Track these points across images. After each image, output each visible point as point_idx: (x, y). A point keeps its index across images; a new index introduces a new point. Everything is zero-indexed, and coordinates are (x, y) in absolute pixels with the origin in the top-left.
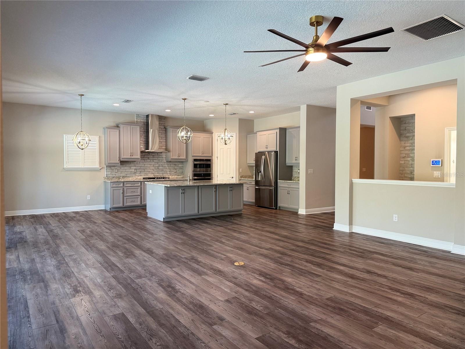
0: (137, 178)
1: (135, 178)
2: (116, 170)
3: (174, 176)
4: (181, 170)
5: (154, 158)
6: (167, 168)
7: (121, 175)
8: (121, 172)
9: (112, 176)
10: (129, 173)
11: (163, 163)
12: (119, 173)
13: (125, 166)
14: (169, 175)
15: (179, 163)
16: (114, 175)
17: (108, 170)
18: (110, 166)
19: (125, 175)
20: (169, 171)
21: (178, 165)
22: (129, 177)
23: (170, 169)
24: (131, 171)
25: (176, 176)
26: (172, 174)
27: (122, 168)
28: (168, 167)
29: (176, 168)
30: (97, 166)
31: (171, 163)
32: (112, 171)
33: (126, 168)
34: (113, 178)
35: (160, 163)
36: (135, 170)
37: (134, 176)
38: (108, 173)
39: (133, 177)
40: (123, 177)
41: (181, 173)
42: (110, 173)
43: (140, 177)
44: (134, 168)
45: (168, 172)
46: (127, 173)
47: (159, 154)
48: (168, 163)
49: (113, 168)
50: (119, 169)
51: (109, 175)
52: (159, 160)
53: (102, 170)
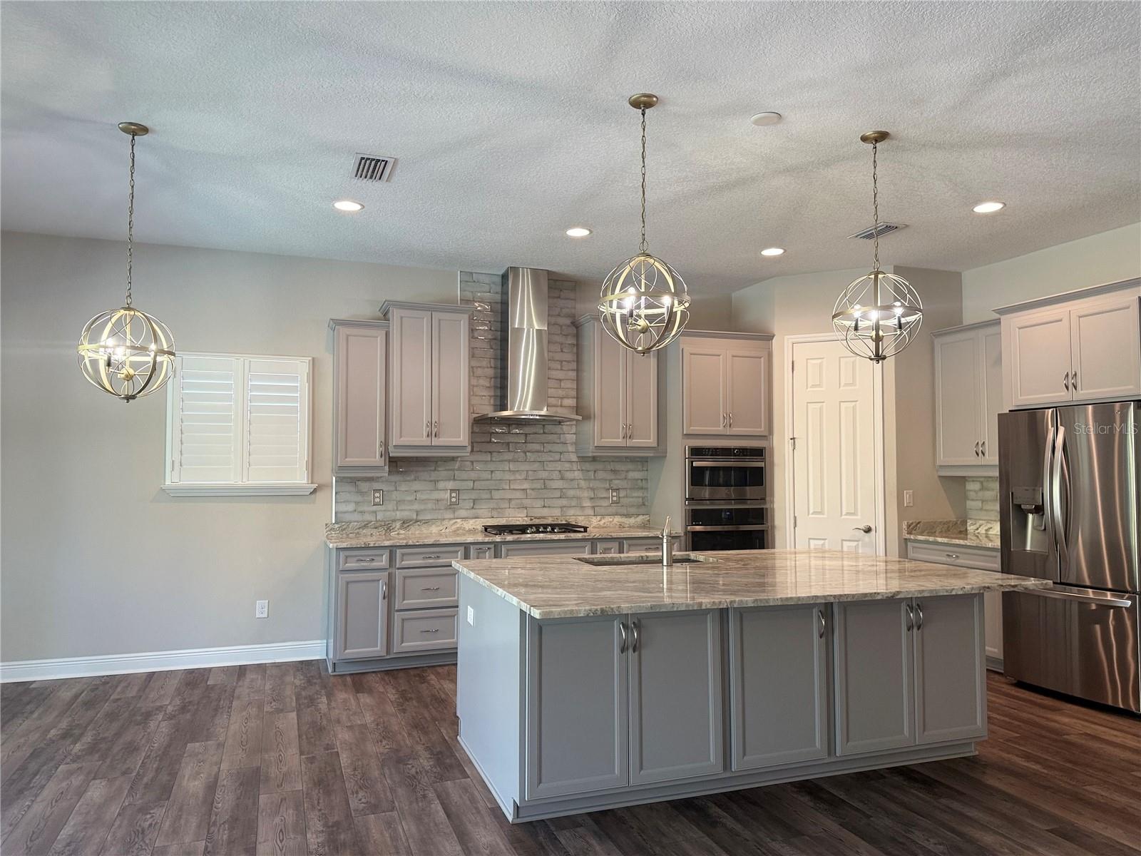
0: (458, 529)
1: (454, 527)
2: (377, 495)
3: (608, 519)
4: (639, 494)
5: (531, 447)
6: (583, 483)
7: (398, 513)
8: (399, 502)
9: (356, 517)
10: (430, 506)
11: (567, 465)
12: (390, 506)
13: (413, 477)
14: (591, 512)
15: (630, 466)
16: (368, 517)
17: (345, 496)
18: (351, 479)
19: (415, 517)
20: (591, 499)
21: (627, 471)
22: (427, 522)
23: (593, 489)
24: (438, 500)
25: (617, 519)
26: (602, 511)
27: (403, 487)
28: (585, 480)
29: (616, 483)
30: (300, 479)
31: (599, 466)
32: (359, 498)
33: (417, 486)
34: (365, 526)
35: (551, 466)
36: (454, 495)
37: (450, 519)
38: (343, 508)
39: (446, 522)
40: (406, 523)
41: (639, 506)
42: (351, 507)
43: (472, 521)
44: (451, 485)
45: (587, 503)
46: (422, 507)
47: (549, 428)
48: (587, 466)
49: (364, 486)
50: (388, 491)
51: (348, 517)
52: (550, 452)
53: (319, 495)
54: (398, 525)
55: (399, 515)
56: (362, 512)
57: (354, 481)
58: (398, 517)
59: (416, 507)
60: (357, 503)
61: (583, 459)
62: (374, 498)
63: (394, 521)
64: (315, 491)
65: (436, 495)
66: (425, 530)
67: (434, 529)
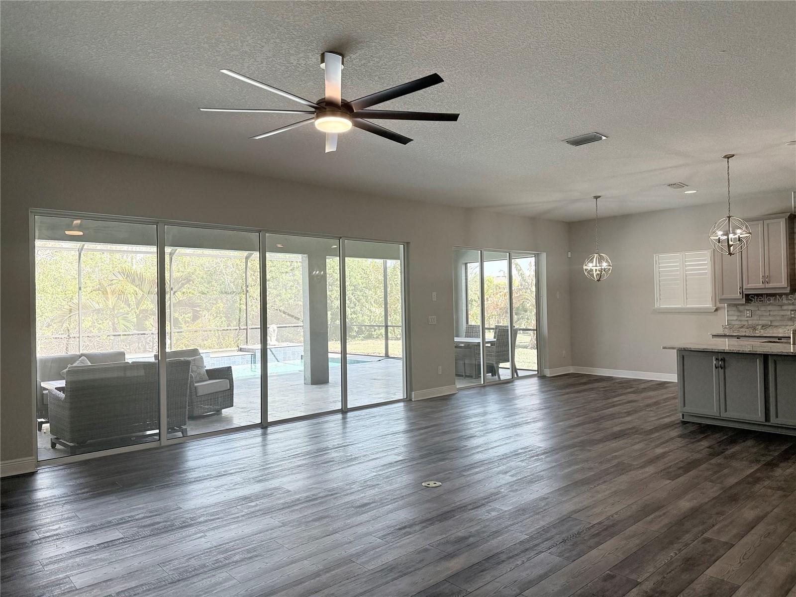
2: (748, 312)
8: (760, 316)
10: (778, 318)
12: (755, 318)
16: (744, 323)
17: (731, 313)
18: (733, 305)
19: (770, 324)
22: (776, 326)
24: (783, 316)
27: (763, 309)
30: (709, 305)
32: (739, 314)
33: (769, 308)
34: (742, 327)
36: (793, 313)
38: (731, 318)
39: (788, 327)
40: (764, 327)
42: (735, 318)
44: (791, 307)
46: (774, 319)
49: (741, 308)
50: (754, 311)
51: (733, 323)
53: (719, 312)
54: (760, 327)
55: (761, 322)
56: (741, 321)
57: (736, 305)
58: (760, 324)
59: (771, 318)
60: (738, 316)
62: (747, 314)
63: (758, 325)
64: (716, 310)
65: (782, 313)
66: (775, 330)
67: (781, 330)
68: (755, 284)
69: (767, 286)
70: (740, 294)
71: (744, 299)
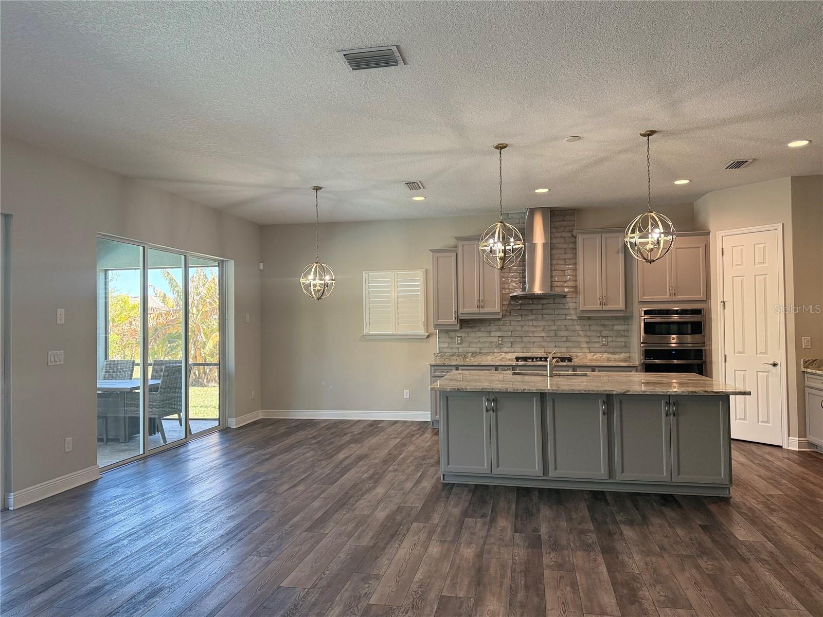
0: (503, 358)
1: (500, 357)
3: (598, 355)
4: (623, 339)
5: (546, 311)
6: (581, 333)
7: (470, 348)
8: (470, 343)
9: (449, 350)
10: (487, 345)
11: (570, 323)
12: (465, 345)
13: (477, 330)
14: (587, 350)
15: (615, 322)
16: (455, 350)
17: (443, 339)
18: (445, 331)
19: (479, 351)
20: (588, 342)
21: (613, 325)
22: (485, 354)
23: (589, 337)
24: (491, 342)
25: (605, 356)
26: (596, 350)
27: (472, 335)
28: (582, 331)
29: (605, 333)
30: (421, 331)
31: (591, 322)
32: (449, 340)
33: (479, 334)
34: (453, 355)
35: (559, 323)
36: (500, 339)
37: (498, 353)
38: (442, 345)
39: (495, 354)
40: (474, 354)
41: (622, 347)
42: (446, 345)
43: (510, 354)
44: (498, 334)
45: (585, 345)
46: (483, 346)
47: (557, 300)
48: (585, 322)
49: (452, 334)
50: (464, 337)
51: (445, 350)
52: (558, 314)
53: (431, 339)
54: (470, 355)
55: (471, 350)
56: (452, 348)
57: (447, 332)
58: (470, 351)
59: (480, 345)
60: (449, 343)
61: (581, 318)
62: (458, 340)
63: (468, 353)
64: (428, 337)
65: (490, 339)
66: (484, 358)
67: (489, 358)
68: (470, 309)
69: (482, 311)
70: (455, 318)
71: (459, 325)
